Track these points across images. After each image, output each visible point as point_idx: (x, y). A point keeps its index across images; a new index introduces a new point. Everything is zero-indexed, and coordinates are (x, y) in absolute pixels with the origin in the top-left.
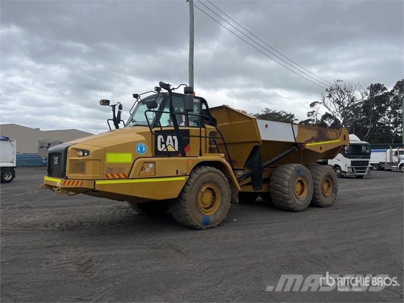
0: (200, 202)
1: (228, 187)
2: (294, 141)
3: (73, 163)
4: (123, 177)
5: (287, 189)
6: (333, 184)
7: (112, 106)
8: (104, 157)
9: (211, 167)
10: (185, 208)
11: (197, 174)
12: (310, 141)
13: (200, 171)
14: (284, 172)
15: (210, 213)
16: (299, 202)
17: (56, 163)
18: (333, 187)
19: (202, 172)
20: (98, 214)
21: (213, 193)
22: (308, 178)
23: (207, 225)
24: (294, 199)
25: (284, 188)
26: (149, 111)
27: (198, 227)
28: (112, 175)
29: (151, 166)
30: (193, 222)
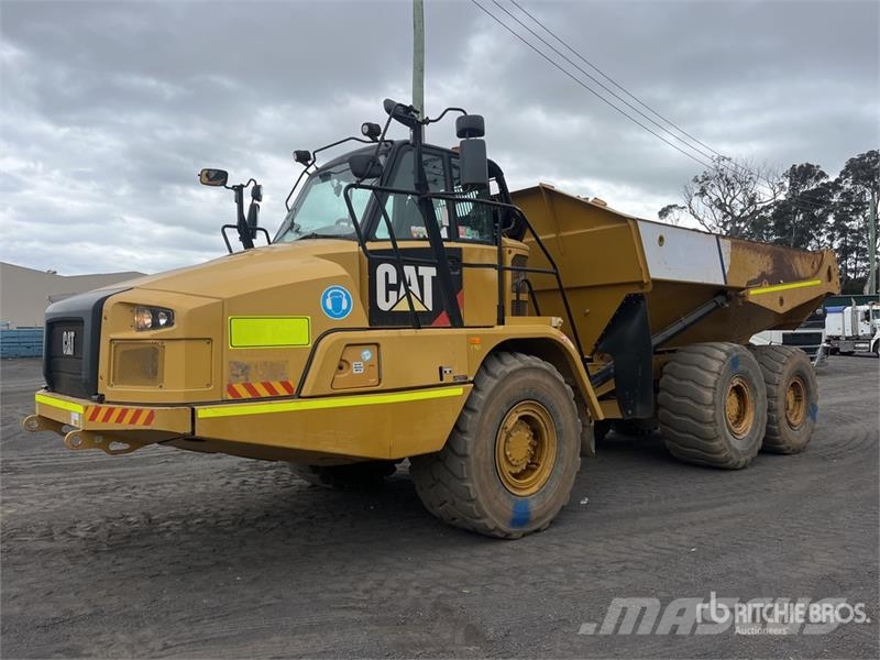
0: (503, 459)
1: (573, 409)
2: (723, 283)
3: (121, 348)
4: (282, 391)
5: (711, 412)
6: (808, 393)
7: (233, 188)
8: (223, 329)
9: (528, 355)
10: (462, 479)
11: (495, 377)
12: (757, 282)
13: (502, 368)
14: (699, 366)
15: (530, 488)
16: (736, 444)
17: (68, 351)
18: (807, 399)
19: (508, 370)
20: (200, 487)
21: (534, 430)
22: (755, 381)
23: (524, 525)
24: (726, 438)
25: (703, 409)
26: (357, 186)
27: (499, 534)
28: (249, 388)
29: (367, 354)
30: (485, 521)
